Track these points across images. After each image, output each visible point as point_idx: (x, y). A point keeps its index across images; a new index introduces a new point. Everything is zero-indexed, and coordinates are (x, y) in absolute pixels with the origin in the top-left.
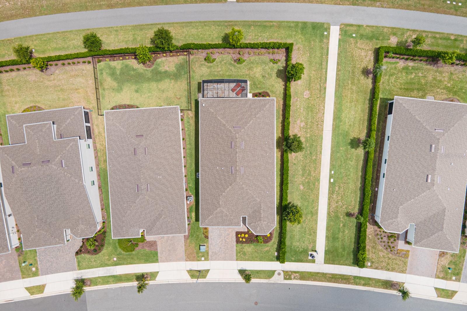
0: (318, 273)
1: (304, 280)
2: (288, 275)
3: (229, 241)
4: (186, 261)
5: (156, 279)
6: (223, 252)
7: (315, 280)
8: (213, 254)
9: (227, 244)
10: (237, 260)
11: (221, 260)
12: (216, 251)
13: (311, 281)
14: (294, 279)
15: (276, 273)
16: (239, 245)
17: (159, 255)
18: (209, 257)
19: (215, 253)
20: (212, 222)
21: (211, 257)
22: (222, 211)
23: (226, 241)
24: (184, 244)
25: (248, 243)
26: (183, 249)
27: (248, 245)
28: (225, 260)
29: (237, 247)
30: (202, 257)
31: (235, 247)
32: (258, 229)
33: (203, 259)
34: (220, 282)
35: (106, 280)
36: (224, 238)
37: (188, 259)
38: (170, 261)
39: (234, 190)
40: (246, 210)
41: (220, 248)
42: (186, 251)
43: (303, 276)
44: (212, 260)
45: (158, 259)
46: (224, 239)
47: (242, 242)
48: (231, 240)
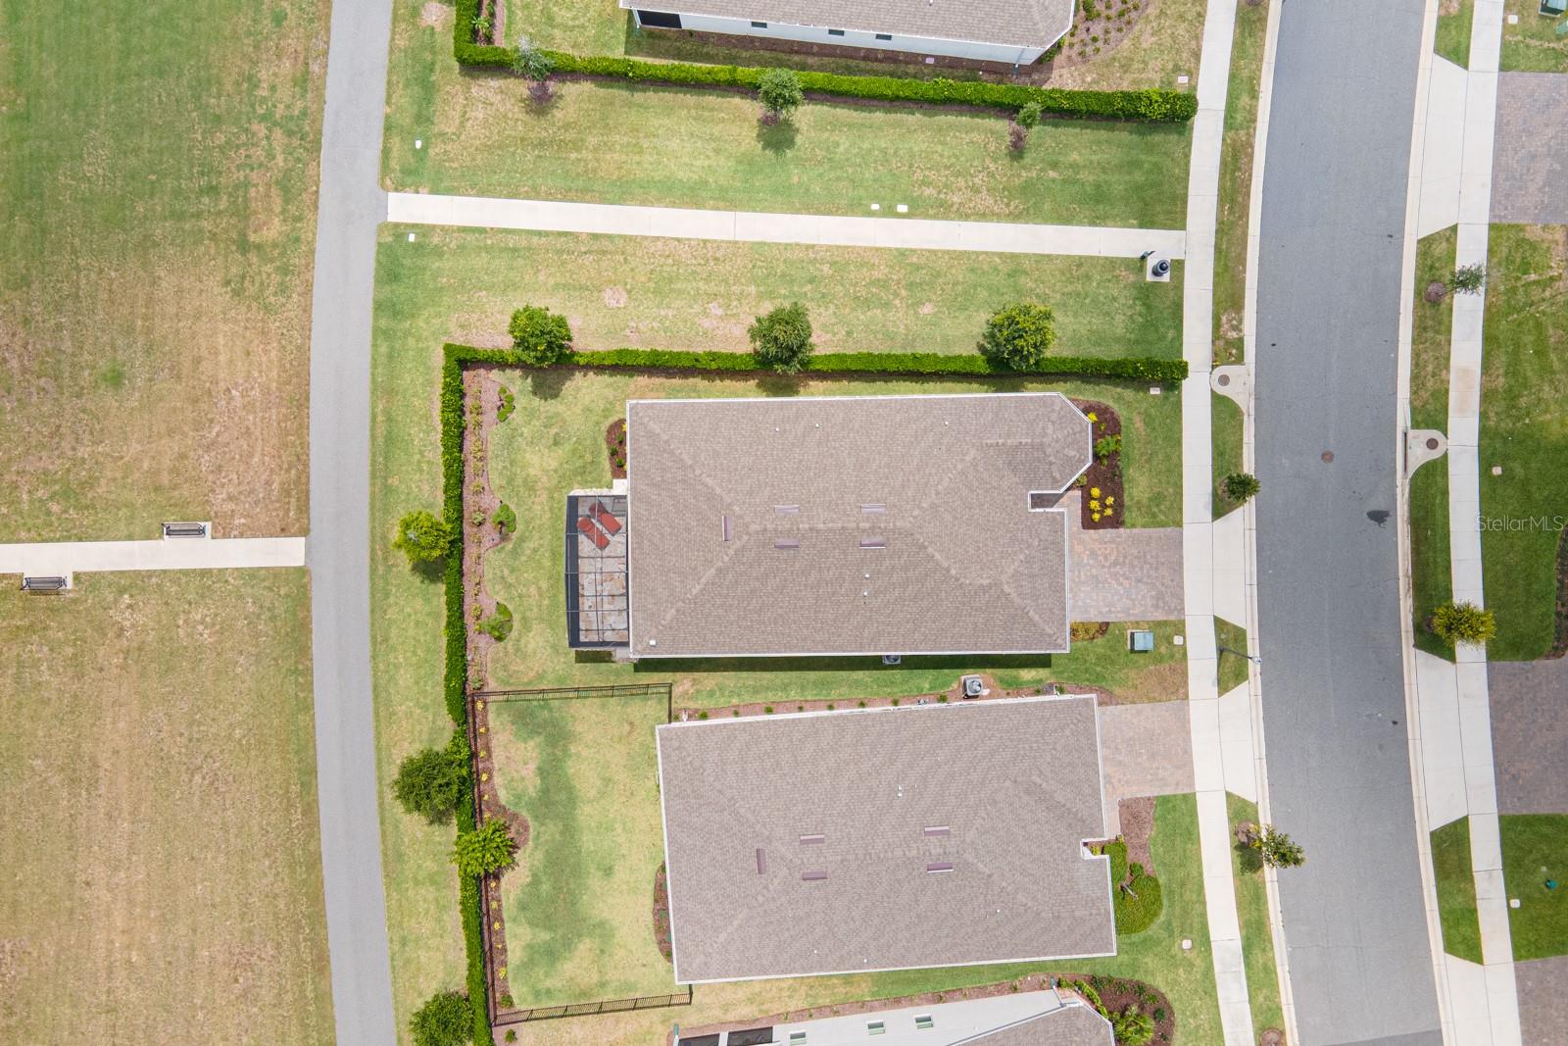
0: (1218, 249)
1: (1242, 297)
2: (1227, 351)
3: (1115, 554)
4: (1187, 697)
5: (1254, 801)
6: (1152, 572)
7: (1242, 260)
8: (1161, 605)
9: (1125, 557)
10: (1179, 524)
11: (1182, 578)
12: (1152, 597)
13: (1245, 272)
14: (1240, 331)
15: (1221, 390)
16: (1127, 516)
17: (1167, 792)
18: (1172, 618)
19: (1158, 599)
20: (1050, 609)
21: (1170, 611)
22: (1013, 576)
23: (1115, 564)
24: (1129, 706)
25: (1122, 489)
26: (1147, 707)
27: (1126, 486)
28: (1181, 564)
29: (1133, 526)
30: (1170, 643)
31: (1135, 531)
32: (1072, 453)
33: (1178, 640)
34: (1255, 583)
35: (1260, 978)
36: (1106, 570)
37: (1182, 691)
38: (1187, 751)
39: (941, 537)
40: (1009, 495)
41: (1139, 581)
42: (1152, 700)
43: (1228, 298)
44: (1183, 609)
45: (1184, 795)
46: (1109, 567)
47: (1119, 506)
48: (1113, 546)
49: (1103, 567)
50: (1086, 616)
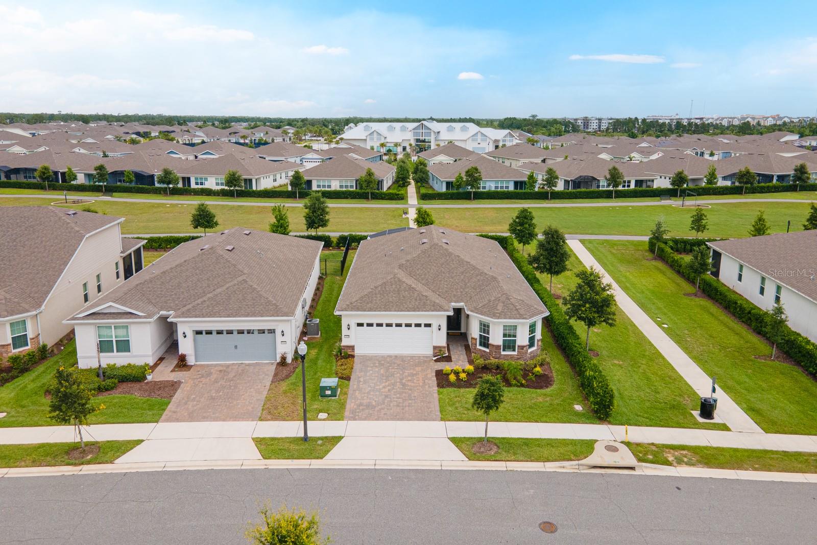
3: (413, 384)
4: (261, 420)
5: (117, 462)
6: (395, 403)
8: (361, 408)
9: (411, 390)
10: (442, 419)
11: (388, 420)
12: (369, 403)
15: (599, 448)
16: (450, 391)
17: (170, 406)
18: (347, 413)
19: (368, 406)
21: (353, 411)
23: (404, 385)
24: (268, 387)
26: (262, 396)
28: (402, 419)
29: (439, 393)
30: (321, 411)
31: (436, 395)
33: (323, 415)
34: (378, 468)
36: (398, 380)
37: (269, 417)
38: (205, 418)
40: (461, 292)
41: (386, 396)
42: (268, 399)
44: (354, 419)
45: (161, 416)
46: (401, 382)
47: (459, 384)
48: (421, 384)
49: (401, 379)
50: (358, 370)
